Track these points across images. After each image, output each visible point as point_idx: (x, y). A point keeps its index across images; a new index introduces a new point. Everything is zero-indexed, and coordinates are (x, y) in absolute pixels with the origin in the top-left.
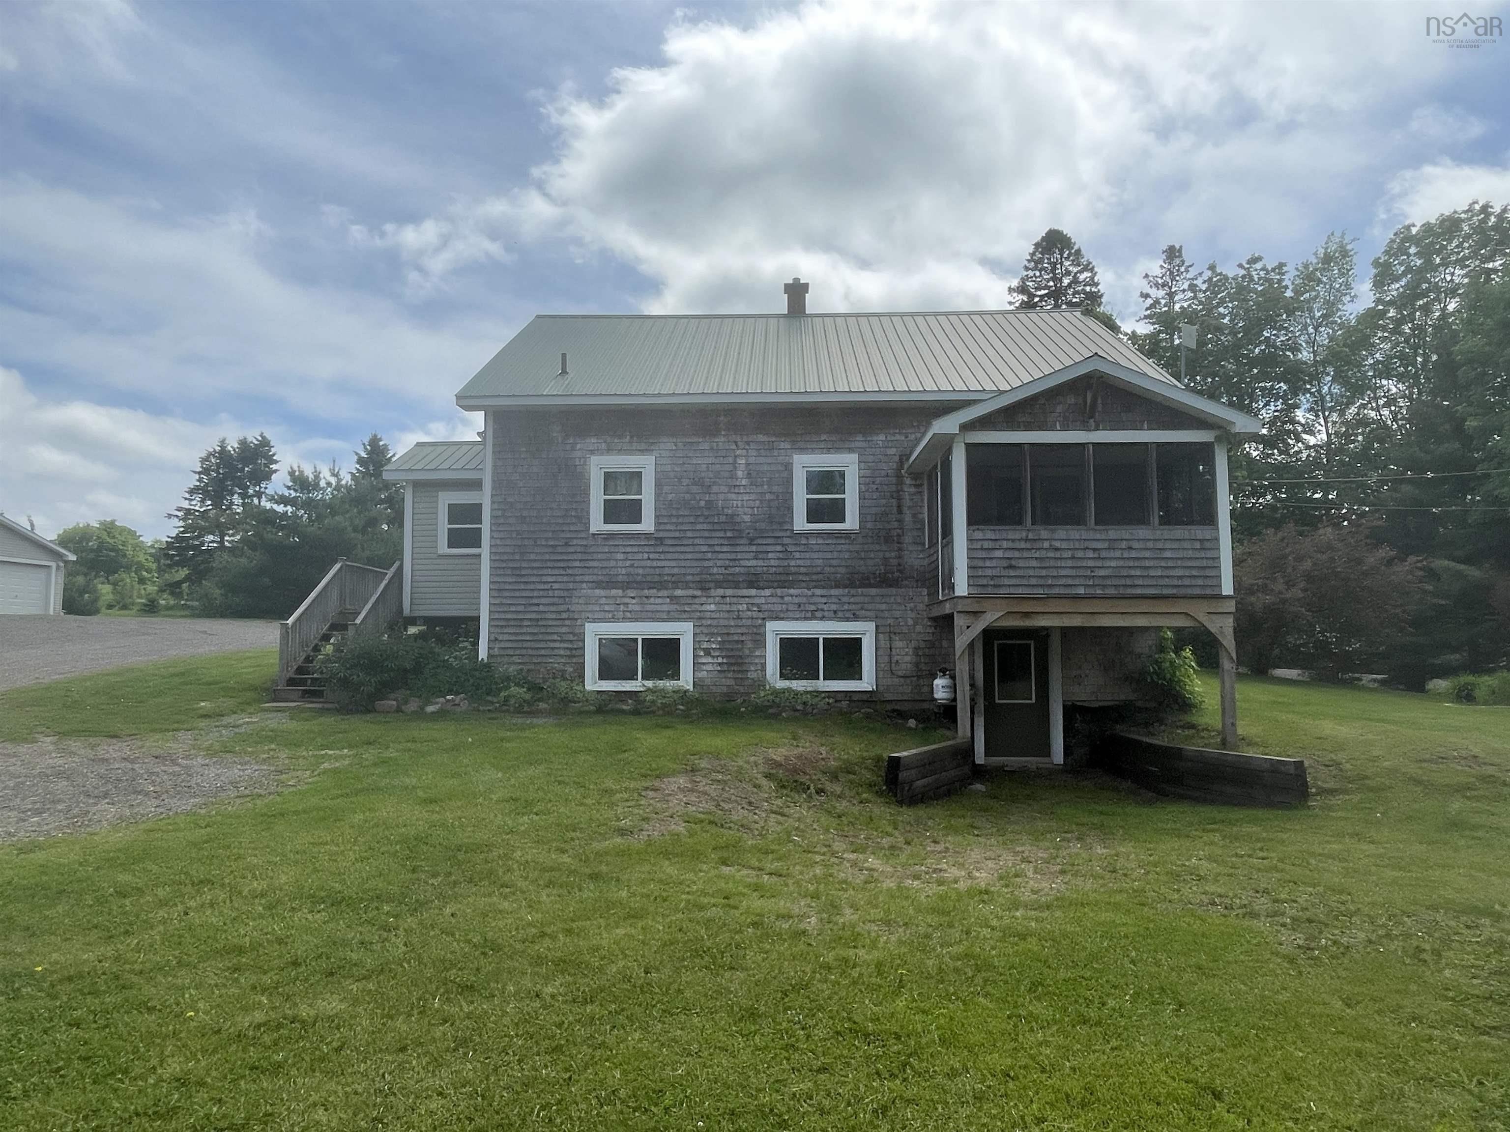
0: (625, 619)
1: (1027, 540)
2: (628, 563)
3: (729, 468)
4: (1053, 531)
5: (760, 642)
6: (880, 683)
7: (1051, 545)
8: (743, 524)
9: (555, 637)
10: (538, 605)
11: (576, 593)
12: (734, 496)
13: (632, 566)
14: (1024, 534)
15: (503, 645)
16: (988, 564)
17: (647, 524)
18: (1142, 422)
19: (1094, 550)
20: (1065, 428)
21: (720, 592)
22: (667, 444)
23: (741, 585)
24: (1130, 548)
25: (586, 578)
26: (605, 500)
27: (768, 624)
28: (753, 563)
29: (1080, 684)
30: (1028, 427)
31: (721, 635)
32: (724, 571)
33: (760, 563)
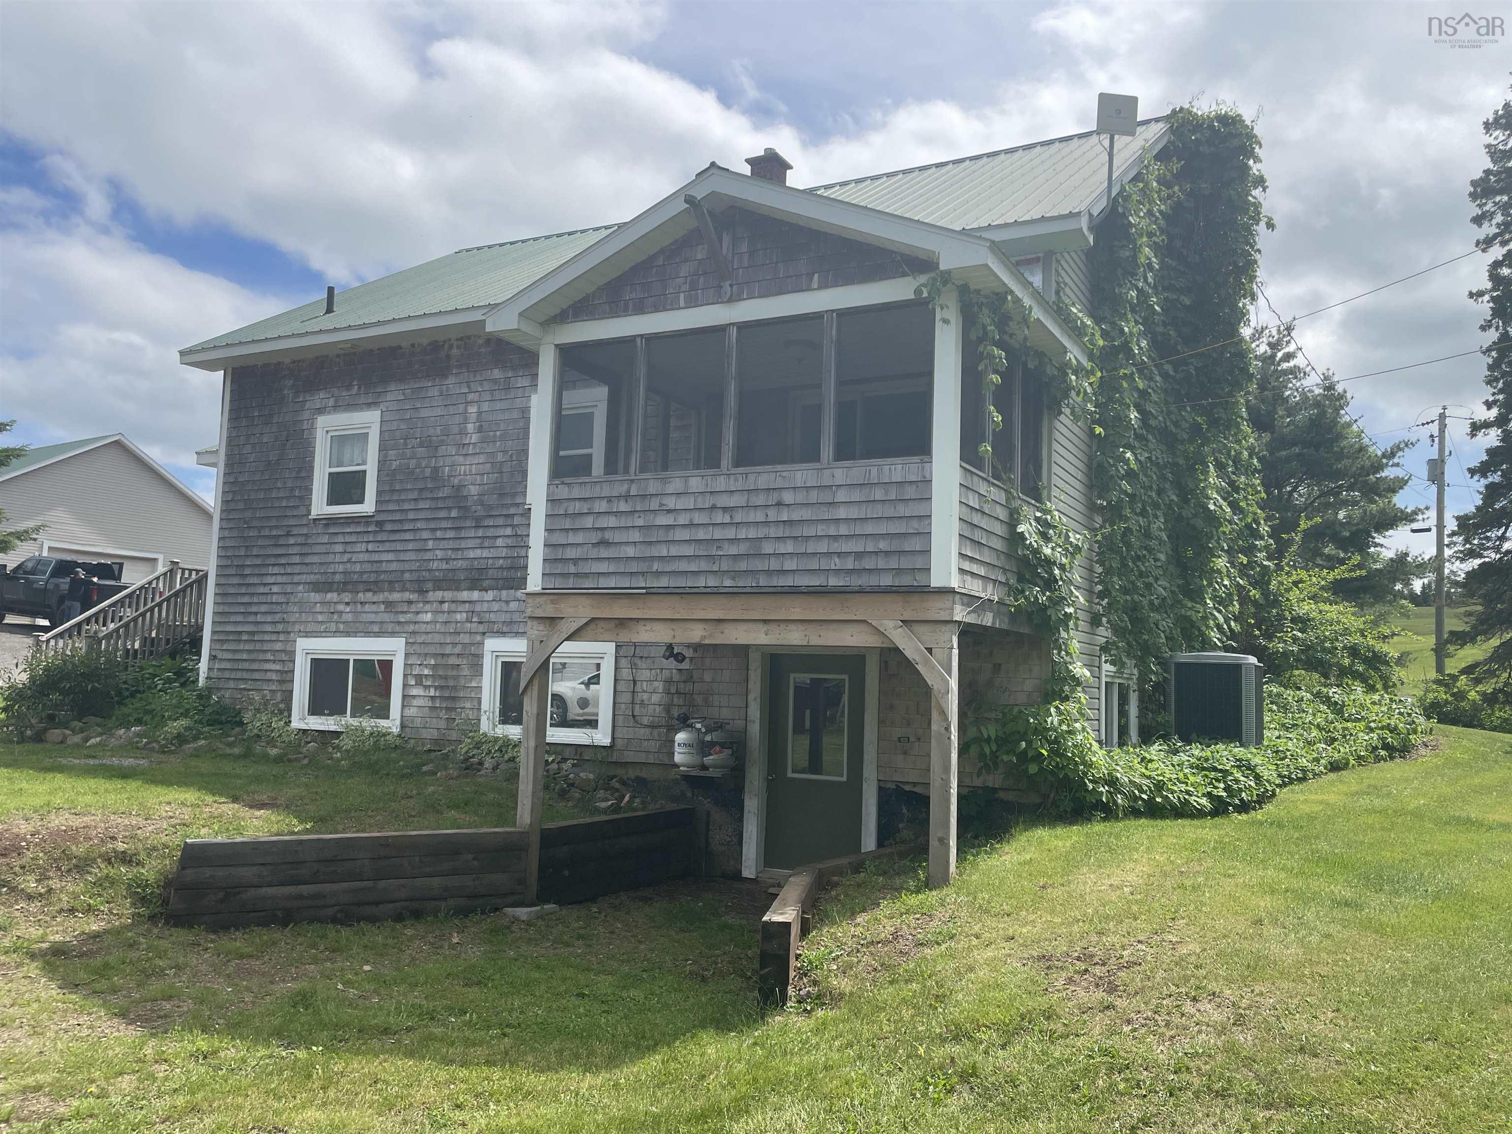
0: (337, 633)
1: (627, 497)
2: (346, 557)
3: (458, 419)
4: (665, 481)
5: (477, 668)
6: (618, 735)
7: (661, 505)
8: (470, 498)
9: (269, 656)
10: (256, 614)
11: (292, 599)
12: (461, 459)
13: (349, 561)
14: (623, 489)
15: (224, 665)
16: (572, 538)
17: (368, 506)
18: (810, 276)
19: (725, 509)
20: (693, 303)
21: (439, 594)
22: (394, 393)
23: (463, 585)
24: (779, 504)
25: (303, 578)
26: (330, 474)
27: (486, 641)
28: (478, 553)
29: (905, 753)
30: (640, 309)
31: (435, 655)
32: (444, 566)
33: (485, 553)
